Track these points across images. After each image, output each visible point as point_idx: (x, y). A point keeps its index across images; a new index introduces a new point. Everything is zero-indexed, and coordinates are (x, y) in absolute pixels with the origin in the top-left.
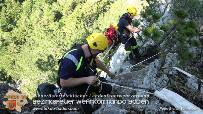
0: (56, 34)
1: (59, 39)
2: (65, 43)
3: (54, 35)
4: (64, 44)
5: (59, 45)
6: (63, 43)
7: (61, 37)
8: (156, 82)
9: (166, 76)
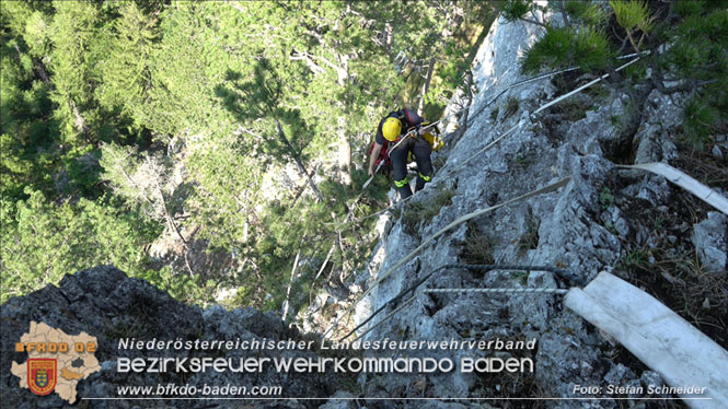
8: (585, 238)
9: (620, 216)
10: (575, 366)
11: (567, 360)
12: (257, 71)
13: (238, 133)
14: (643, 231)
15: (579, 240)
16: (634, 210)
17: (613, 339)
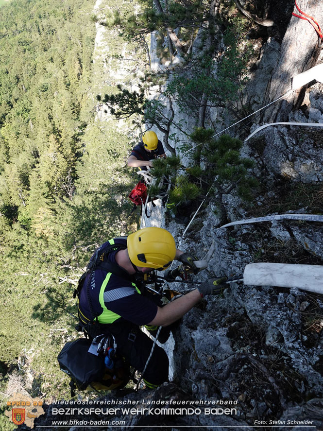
0: (32, 248)
1: (41, 254)
2: (56, 251)
3: (28, 252)
4: (54, 254)
5: (48, 262)
6: (51, 254)
7: (43, 248)
8: (235, 259)
9: (242, 243)
10: (264, 305)
11: (260, 304)
12: (48, 296)
13: (51, 336)
14: (254, 244)
15: (233, 262)
16: (245, 238)
17: (271, 287)
